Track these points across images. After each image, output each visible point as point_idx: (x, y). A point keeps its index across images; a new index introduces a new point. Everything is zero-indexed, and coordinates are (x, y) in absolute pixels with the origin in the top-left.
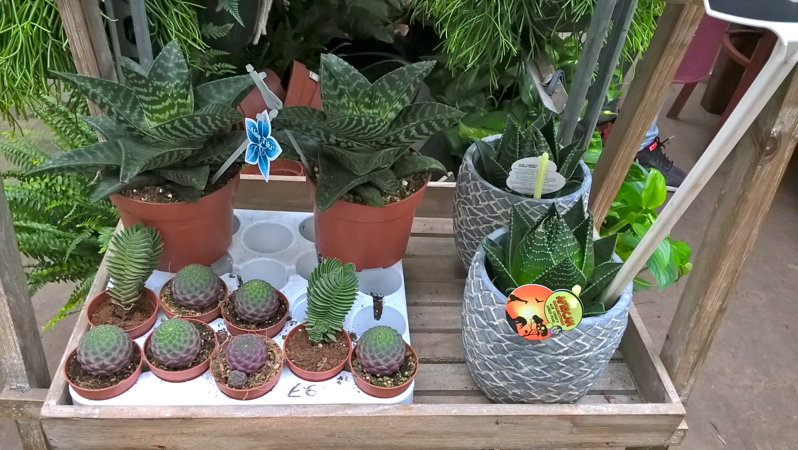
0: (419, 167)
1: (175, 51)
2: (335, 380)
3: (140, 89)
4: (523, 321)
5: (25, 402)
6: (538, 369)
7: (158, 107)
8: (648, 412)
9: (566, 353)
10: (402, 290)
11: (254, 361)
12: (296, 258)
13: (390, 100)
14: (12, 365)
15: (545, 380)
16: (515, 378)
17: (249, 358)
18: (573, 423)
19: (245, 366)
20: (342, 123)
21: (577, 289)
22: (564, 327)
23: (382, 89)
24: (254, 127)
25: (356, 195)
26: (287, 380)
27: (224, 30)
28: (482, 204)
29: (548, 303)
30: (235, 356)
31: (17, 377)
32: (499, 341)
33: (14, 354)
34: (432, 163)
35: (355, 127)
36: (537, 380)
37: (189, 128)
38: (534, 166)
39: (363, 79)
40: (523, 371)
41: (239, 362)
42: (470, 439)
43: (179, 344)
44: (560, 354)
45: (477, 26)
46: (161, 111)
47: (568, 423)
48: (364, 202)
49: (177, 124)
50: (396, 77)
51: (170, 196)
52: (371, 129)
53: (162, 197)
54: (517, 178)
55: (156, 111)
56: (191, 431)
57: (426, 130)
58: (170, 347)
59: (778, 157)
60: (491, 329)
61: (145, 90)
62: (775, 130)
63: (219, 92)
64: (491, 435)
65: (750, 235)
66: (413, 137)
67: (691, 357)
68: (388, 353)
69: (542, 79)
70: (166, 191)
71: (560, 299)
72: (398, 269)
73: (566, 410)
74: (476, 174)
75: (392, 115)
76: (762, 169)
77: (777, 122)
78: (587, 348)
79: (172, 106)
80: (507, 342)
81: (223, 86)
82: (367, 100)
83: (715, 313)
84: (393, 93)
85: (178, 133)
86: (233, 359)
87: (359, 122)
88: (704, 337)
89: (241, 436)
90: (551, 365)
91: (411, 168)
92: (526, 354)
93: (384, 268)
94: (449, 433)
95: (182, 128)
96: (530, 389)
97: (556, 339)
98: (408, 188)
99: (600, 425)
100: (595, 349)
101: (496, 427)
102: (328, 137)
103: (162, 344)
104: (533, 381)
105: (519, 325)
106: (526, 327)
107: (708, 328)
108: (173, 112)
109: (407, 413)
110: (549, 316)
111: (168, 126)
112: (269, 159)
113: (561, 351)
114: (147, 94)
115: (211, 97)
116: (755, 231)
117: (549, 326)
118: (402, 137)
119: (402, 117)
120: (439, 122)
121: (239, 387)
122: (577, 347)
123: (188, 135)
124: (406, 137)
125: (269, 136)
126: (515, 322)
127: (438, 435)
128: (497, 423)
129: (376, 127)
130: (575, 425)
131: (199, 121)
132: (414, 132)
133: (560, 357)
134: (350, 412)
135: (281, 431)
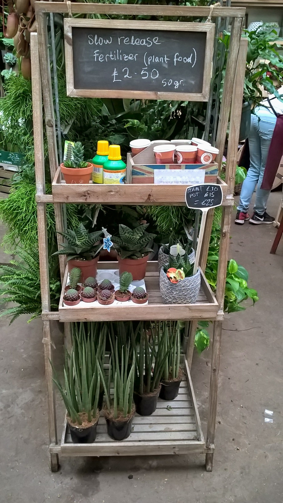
0: (147, 251)
1: (82, 226)
2: (128, 301)
3: (77, 234)
4: (171, 278)
5: (49, 314)
6: (177, 292)
7: (81, 238)
8: (208, 305)
9: (183, 287)
10: (144, 284)
11: (108, 294)
12: (115, 279)
13: (138, 234)
14: (46, 304)
15: (180, 296)
16: (173, 297)
17: (107, 294)
18: (189, 309)
19: (106, 295)
20: (126, 238)
21: (182, 269)
22: (181, 279)
23: (136, 231)
24: (106, 240)
25: (130, 257)
26: (116, 302)
27: (85, 223)
28: (165, 260)
29: (176, 273)
30: (104, 293)
31: (46, 308)
32: (168, 286)
33: (46, 301)
34: (150, 249)
35: (129, 239)
36: (178, 296)
37: (89, 243)
38: (176, 248)
39: (131, 230)
40: (174, 294)
41: (105, 295)
42: (163, 315)
43: (90, 291)
44: (181, 287)
45: (165, 216)
46: (82, 239)
47: (188, 309)
48: (133, 259)
49: (86, 242)
50: (139, 228)
51: (85, 259)
52: (133, 240)
53: (83, 260)
54: (172, 251)
55: (81, 240)
56: (94, 313)
57: (147, 240)
58: (88, 292)
59: (226, 237)
60: (166, 284)
61: (79, 234)
62: (224, 231)
63: (93, 235)
64: (168, 314)
65: (226, 257)
66: (144, 242)
67: (221, 293)
68: (141, 292)
69: (189, 231)
70: (83, 259)
71: (179, 272)
72: (143, 281)
73: (187, 305)
74: (162, 252)
75: (138, 237)
76: (224, 240)
77: (224, 229)
78: (188, 285)
79: (84, 238)
80: (169, 286)
81: (94, 234)
82: (132, 234)
83: (223, 279)
84: (138, 232)
85: (86, 244)
86: (103, 294)
87: (130, 238)
88: (222, 287)
89: (105, 314)
90: (180, 291)
91: (144, 251)
92: (174, 289)
93: (139, 280)
94: (158, 313)
95: (87, 243)
96: (177, 299)
97: (180, 283)
98: (144, 256)
99: (196, 309)
100: (190, 286)
101: (169, 310)
102: (122, 243)
103: (86, 292)
104: (177, 296)
105: (171, 279)
106: (172, 280)
107: (223, 283)
108: (84, 240)
109: (146, 306)
110: (177, 276)
111: (84, 242)
112: (110, 247)
113: (182, 286)
114: (79, 235)
115: (92, 237)
116: (227, 256)
117: (178, 279)
118: (141, 242)
119: (141, 238)
120: (150, 238)
121: (105, 301)
122: (185, 285)
123: (88, 244)
124: (142, 242)
125: (110, 241)
126: (169, 278)
127: (155, 314)
128: (169, 309)
129: (134, 240)
130: (190, 310)
131: (92, 241)
132: (144, 241)
133: (182, 288)
134: (132, 307)
135: (115, 313)
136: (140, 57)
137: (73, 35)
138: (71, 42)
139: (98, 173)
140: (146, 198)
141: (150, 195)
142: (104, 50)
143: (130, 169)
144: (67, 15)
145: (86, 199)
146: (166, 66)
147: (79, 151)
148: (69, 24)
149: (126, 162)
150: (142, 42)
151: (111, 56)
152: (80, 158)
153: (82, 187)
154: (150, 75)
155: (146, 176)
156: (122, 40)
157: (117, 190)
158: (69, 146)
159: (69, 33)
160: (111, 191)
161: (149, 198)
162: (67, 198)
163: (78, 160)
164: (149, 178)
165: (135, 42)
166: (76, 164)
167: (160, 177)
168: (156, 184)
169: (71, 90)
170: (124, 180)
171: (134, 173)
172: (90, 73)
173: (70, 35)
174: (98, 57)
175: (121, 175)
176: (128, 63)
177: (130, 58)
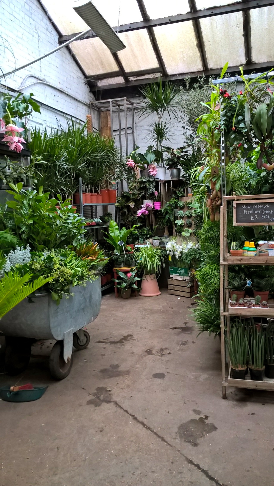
2: (259, 307)
5: (223, 313)
14: (222, 309)
19: (249, 304)
24: (248, 282)
26: (253, 307)
33: (222, 307)
43: (242, 302)
51: (239, 291)
56: (244, 310)
75: (263, 283)
89: (249, 311)
103: (240, 302)
108: (239, 283)
112: (250, 284)
121: (248, 306)
125: (250, 282)
135: (253, 311)
136: (261, 211)
137: (236, 206)
138: (235, 208)
139: (245, 253)
140: (266, 261)
141: (267, 260)
142: (247, 210)
143: (258, 251)
144: (234, 200)
145: (241, 262)
146: (272, 214)
147: (238, 245)
148: (235, 203)
149: (257, 249)
150: (262, 206)
151: (250, 212)
152: (238, 247)
153: (239, 257)
154: (265, 217)
155: (265, 253)
156: (254, 206)
157: (253, 258)
158: (233, 244)
159: (235, 205)
160: (251, 259)
161: (267, 261)
162: (233, 261)
163: (237, 248)
164: (266, 254)
165: (259, 206)
166: (236, 249)
167: (271, 254)
168: (269, 256)
169: (235, 224)
170: (256, 255)
171: (260, 252)
172: (242, 218)
173: (235, 206)
174: (245, 212)
175: (254, 253)
176: (257, 214)
177: (257, 212)
